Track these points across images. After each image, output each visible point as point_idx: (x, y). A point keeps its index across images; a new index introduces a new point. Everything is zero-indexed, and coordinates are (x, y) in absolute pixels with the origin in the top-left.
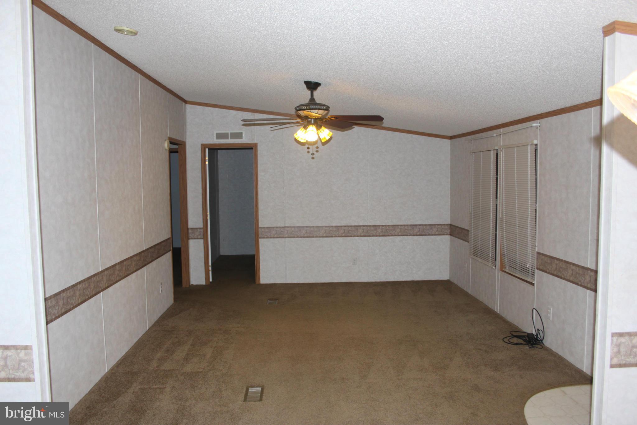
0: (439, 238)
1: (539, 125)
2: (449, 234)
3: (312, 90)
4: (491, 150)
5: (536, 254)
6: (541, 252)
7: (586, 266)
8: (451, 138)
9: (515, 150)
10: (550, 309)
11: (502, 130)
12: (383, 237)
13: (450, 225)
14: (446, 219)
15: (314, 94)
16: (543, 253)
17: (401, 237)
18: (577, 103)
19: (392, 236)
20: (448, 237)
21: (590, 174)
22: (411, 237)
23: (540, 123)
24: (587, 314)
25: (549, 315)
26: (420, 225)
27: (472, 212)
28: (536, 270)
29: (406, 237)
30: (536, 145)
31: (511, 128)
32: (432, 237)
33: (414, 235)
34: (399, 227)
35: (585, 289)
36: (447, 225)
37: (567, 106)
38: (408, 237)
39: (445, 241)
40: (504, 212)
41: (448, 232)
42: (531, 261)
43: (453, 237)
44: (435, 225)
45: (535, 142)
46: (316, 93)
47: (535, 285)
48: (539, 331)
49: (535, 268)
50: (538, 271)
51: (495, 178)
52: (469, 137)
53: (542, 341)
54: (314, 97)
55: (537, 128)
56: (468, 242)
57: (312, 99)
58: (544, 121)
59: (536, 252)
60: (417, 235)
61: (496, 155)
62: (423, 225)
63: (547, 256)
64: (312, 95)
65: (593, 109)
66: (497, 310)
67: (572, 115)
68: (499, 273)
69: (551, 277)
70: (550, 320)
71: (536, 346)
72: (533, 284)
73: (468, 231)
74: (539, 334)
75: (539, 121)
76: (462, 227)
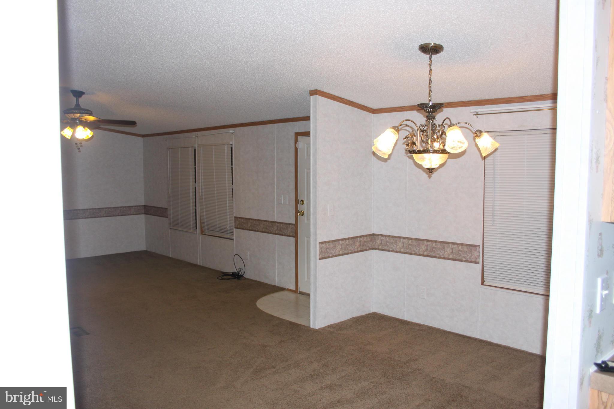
0: (136, 217)
1: (233, 131)
2: (144, 213)
3: (77, 97)
4: (189, 147)
5: (234, 218)
6: (238, 216)
7: (274, 221)
8: (143, 136)
9: (213, 148)
10: (248, 253)
11: (199, 133)
12: (91, 219)
13: (145, 206)
14: (141, 201)
15: (79, 101)
16: (240, 216)
17: (106, 218)
18: (265, 120)
19: (99, 217)
20: (143, 216)
21: (274, 164)
22: (114, 217)
23: (234, 130)
24: (276, 250)
25: (247, 257)
26: (121, 207)
27: (170, 194)
28: (234, 229)
29: (110, 218)
30: (232, 145)
31: (208, 132)
32: (131, 216)
33: (116, 216)
34: (104, 209)
35: (274, 235)
36: (142, 206)
37: (257, 121)
38: (112, 217)
39: (141, 219)
40: (203, 192)
41: (143, 211)
42: (230, 223)
43: (148, 216)
44: (133, 206)
45: (231, 143)
46: (81, 100)
47: (235, 239)
48: (240, 269)
49: (234, 227)
50: (235, 229)
51: (194, 168)
52: (165, 136)
53: (243, 275)
54: (80, 103)
55: (232, 133)
56: (167, 217)
57: (78, 105)
58: (237, 129)
59: (234, 217)
60: (119, 216)
61: (194, 151)
62: (123, 207)
63: (243, 218)
64: (77, 101)
65: (275, 125)
66: (200, 262)
67: (260, 127)
68: (200, 237)
69: (247, 231)
70: (248, 260)
71: (241, 278)
72: (233, 239)
73: (167, 209)
74: (240, 272)
75: (233, 129)
76: (158, 206)
